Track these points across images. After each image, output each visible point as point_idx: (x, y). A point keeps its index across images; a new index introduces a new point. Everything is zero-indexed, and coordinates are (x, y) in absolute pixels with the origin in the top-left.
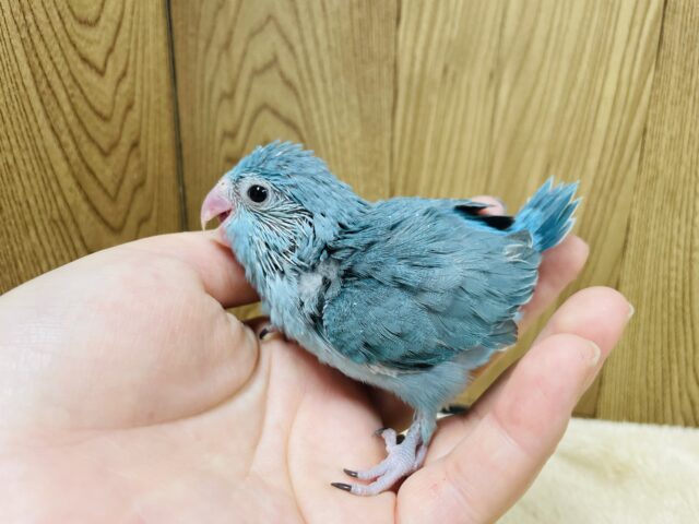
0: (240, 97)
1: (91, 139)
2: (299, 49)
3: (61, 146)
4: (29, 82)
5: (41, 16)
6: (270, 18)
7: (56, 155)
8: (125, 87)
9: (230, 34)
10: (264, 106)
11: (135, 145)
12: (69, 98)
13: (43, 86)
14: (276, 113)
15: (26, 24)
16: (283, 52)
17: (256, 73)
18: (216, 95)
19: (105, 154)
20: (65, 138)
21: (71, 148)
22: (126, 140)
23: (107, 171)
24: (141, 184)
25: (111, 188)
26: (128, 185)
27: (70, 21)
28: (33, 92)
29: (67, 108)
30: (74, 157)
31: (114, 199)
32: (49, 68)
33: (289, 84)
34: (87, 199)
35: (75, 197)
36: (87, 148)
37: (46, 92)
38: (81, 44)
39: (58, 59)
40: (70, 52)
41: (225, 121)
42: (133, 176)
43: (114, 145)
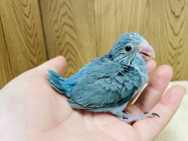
0: (59, 22)
1: (28, 34)
2: (72, 10)
3: (23, 35)
4: (15, 20)
5: (16, 4)
6: (64, 3)
7: (22, 37)
8: (33, 21)
9: (55, 7)
10: (65, 24)
11: (36, 35)
12: (23, 23)
13: (18, 21)
14: (68, 25)
15: (14, 6)
16: (68, 11)
17: (63, 16)
18: (53, 22)
19: (31, 37)
20: (23, 33)
21: (24, 36)
22: (34, 34)
23: (31, 41)
24: (38, 45)
25: (33, 45)
26: (36, 44)
27: (21, 5)
28: (16, 22)
29: (23, 26)
30: (25, 38)
31: (33, 48)
32: (19, 17)
33: (70, 18)
34: (29, 48)
35: (26, 47)
36: (27, 36)
37: (19, 22)
38: (24, 11)
39: (20, 15)
40: (22, 13)
41: (56, 28)
42: (36, 43)
43: (32, 35)
